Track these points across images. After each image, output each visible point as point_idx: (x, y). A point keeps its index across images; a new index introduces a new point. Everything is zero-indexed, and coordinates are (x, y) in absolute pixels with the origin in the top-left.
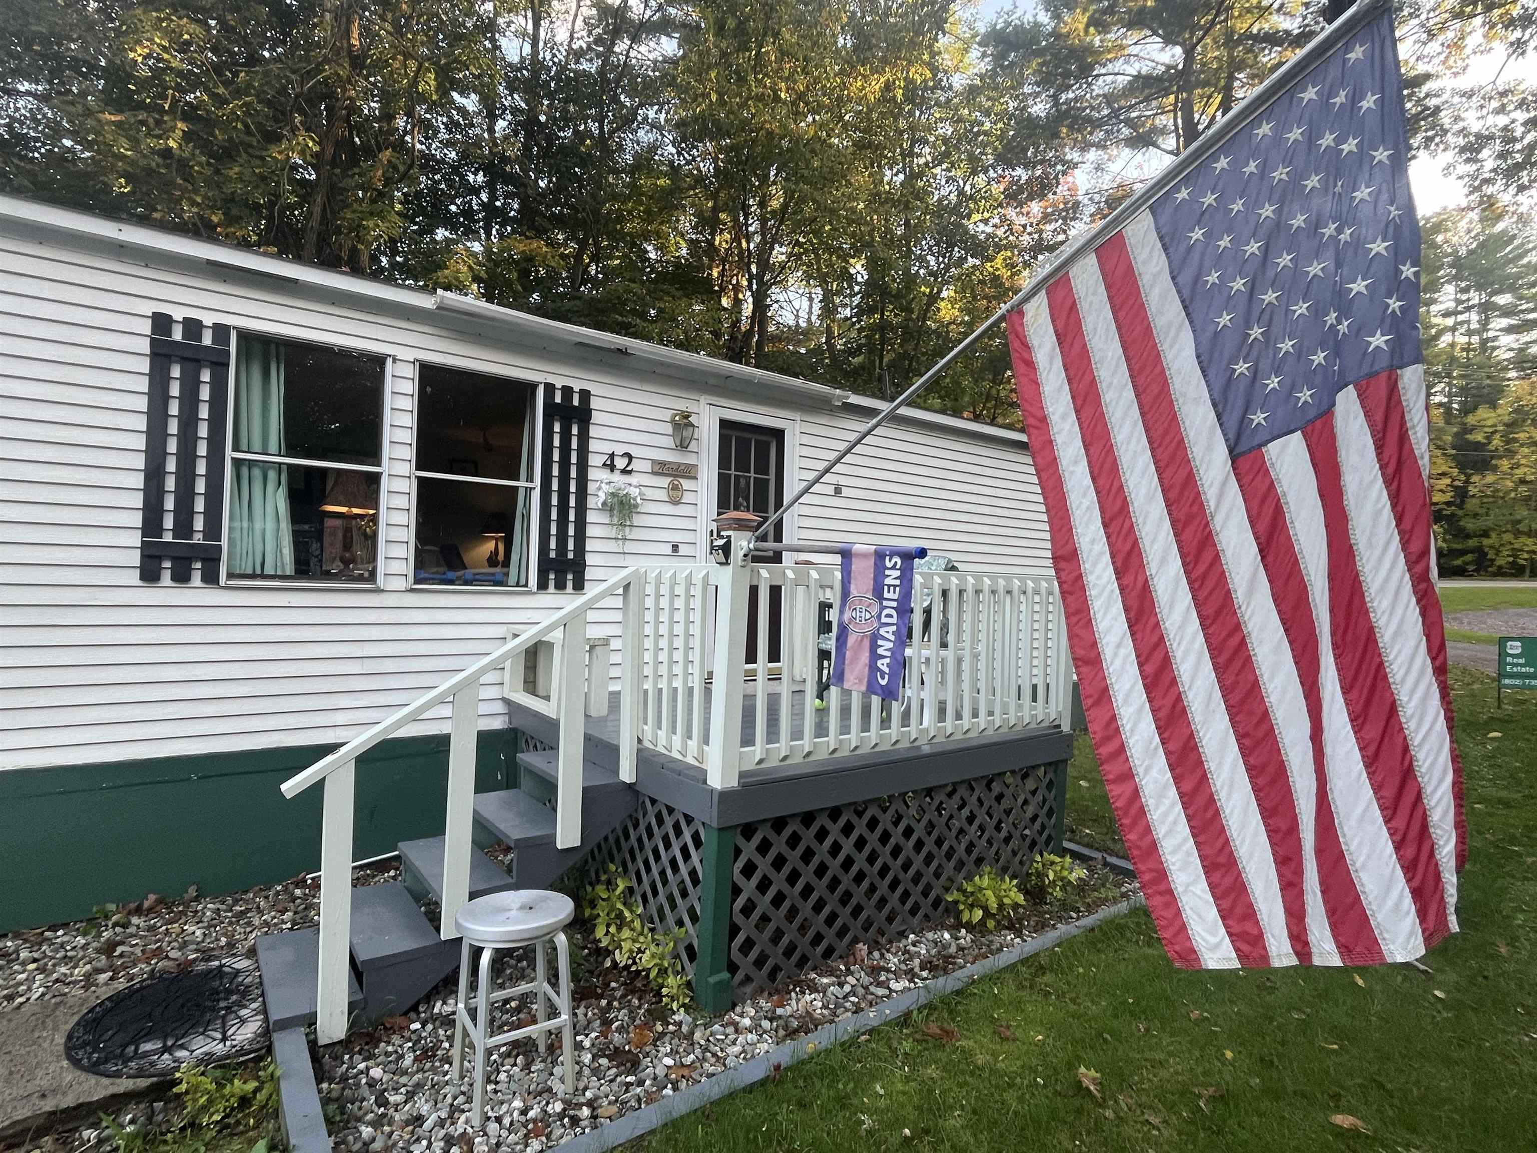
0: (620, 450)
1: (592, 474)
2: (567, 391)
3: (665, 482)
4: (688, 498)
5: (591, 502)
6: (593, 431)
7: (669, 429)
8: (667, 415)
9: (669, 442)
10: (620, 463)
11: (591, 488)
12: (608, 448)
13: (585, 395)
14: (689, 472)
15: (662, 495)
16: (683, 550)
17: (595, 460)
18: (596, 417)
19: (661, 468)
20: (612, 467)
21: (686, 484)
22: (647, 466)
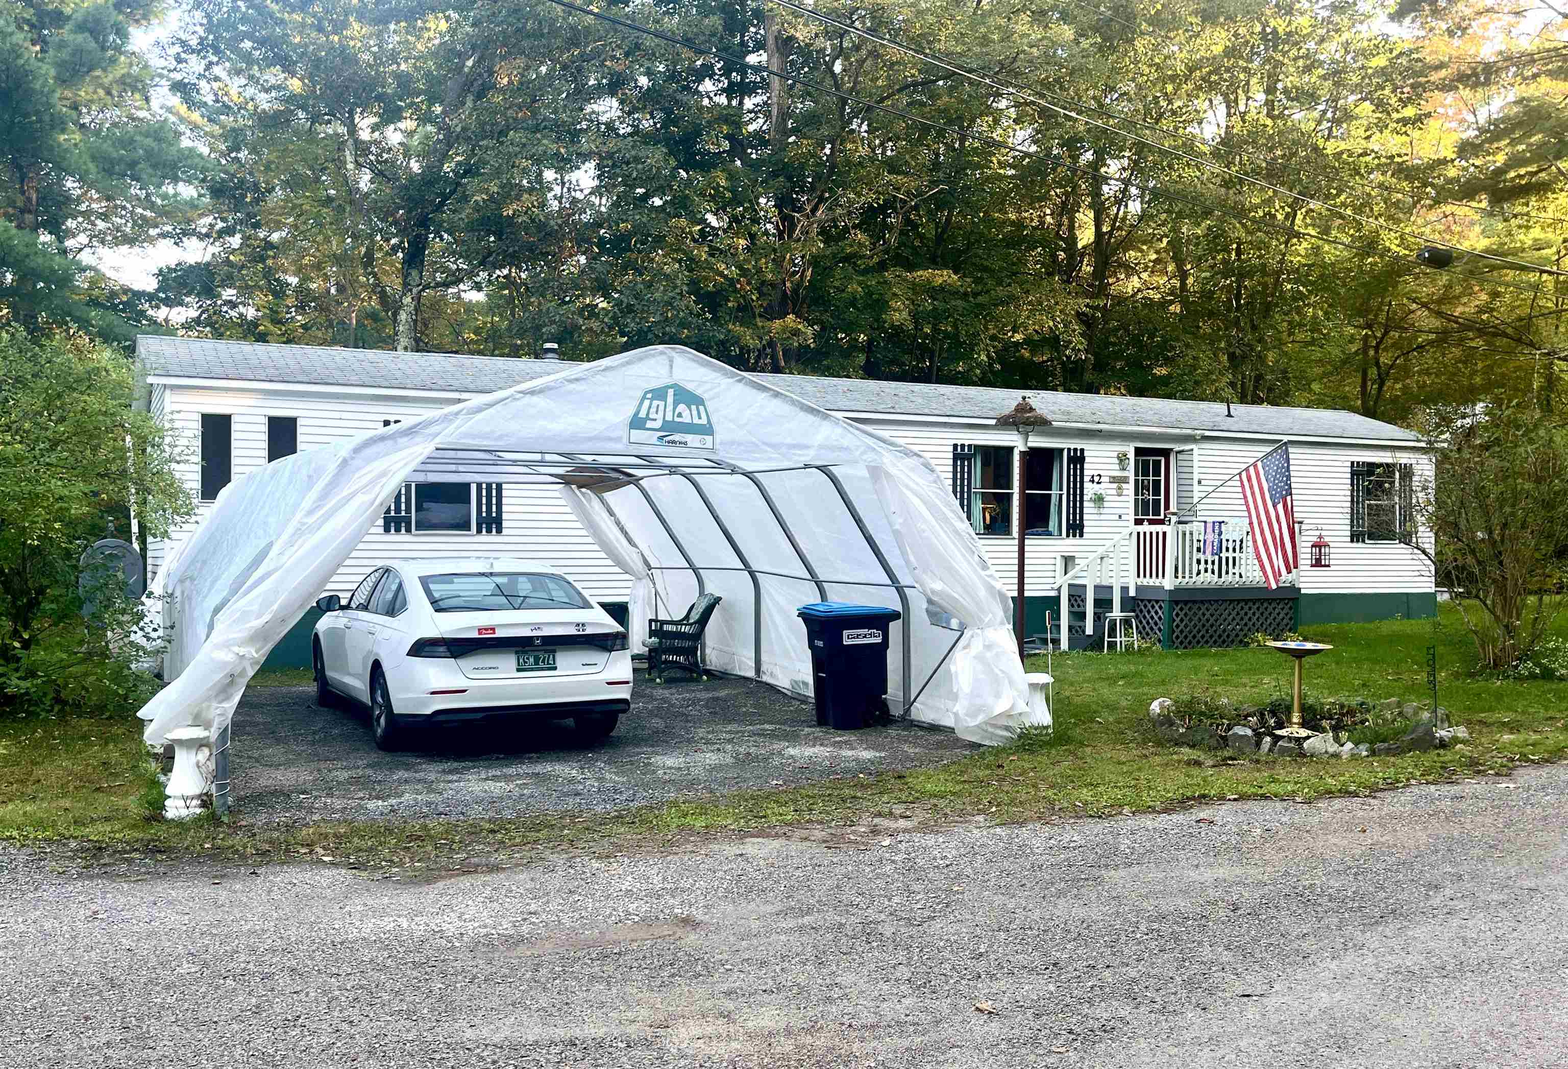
0: (1096, 473)
1: (1086, 485)
2: (1075, 450)
3: (1115, 485)
4: (1125, 492)
5: (1085, 498)
6: (1086, 466)
7: (1117, 461)
8: (1115, 454)
9: (1117, 467)
10: (1096, 479)
11: (1085, 492)
12: (1091, 473)
13: (1082, 450)
14: (1125, 480)
15: (1114, 492)
16: (1123, 517)
17: (1086, 479)
18: (1087, 460)
19: (1113, 480)
20: (1093, 481)
21: (1124, 486)
22: (1107, 479)
